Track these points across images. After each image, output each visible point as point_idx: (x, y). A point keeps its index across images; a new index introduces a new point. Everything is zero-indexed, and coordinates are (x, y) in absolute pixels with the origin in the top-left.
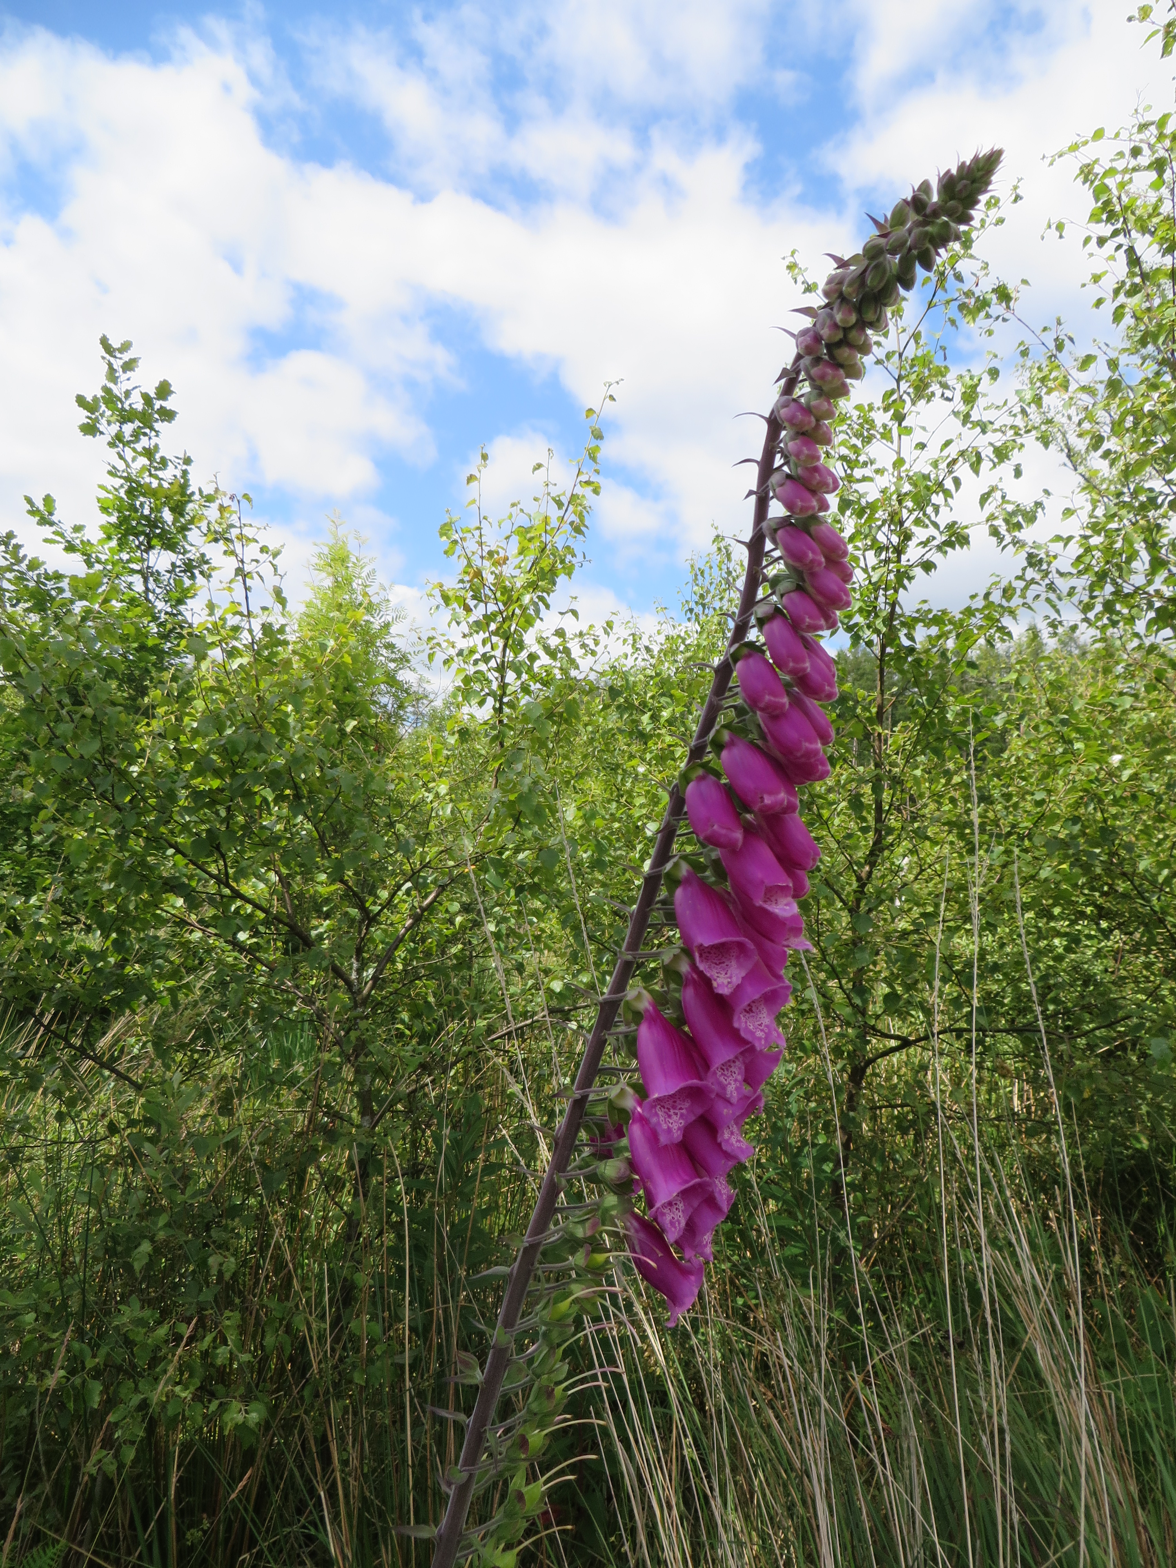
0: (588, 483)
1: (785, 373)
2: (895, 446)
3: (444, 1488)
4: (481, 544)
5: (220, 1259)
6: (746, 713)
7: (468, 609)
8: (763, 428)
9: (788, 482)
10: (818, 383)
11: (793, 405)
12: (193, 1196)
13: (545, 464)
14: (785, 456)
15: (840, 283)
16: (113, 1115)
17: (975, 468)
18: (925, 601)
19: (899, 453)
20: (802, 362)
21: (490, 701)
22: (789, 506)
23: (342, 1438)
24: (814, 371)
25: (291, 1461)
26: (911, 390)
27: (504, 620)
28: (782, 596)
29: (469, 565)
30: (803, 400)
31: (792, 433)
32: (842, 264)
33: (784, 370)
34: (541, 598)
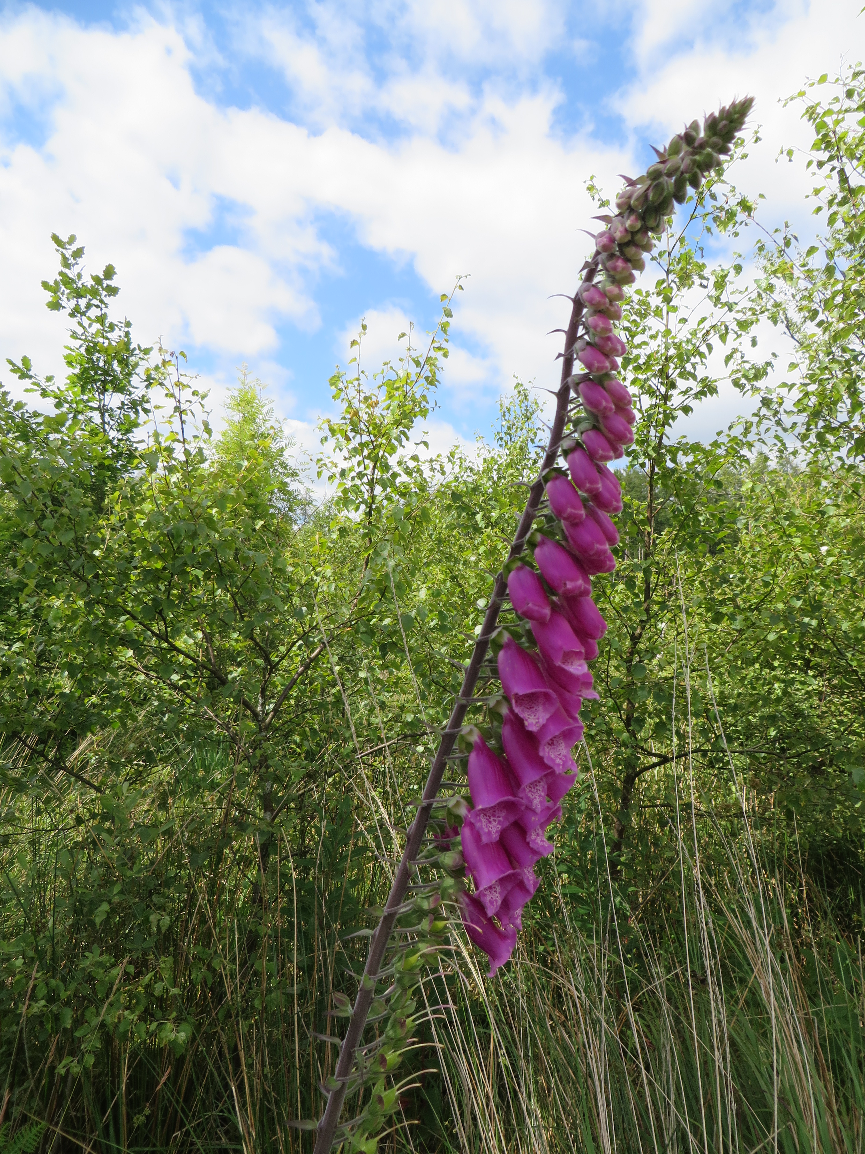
0: (439, 348)
1: (587, 265)
2: (665, 321)
3: (324, 1092)
4: (359, 391)
5: (159, 917)
6: (554, 521)
7: (348, 439)
8: (570, 307)
9: (589, 349)
10: (612, 273)
11: (592, 289)
12: (140, 871)
13: (408, 333)
14: (585, 328)
15: (630, 197)
16: (81, 810)
17: (723, 338)
18: (684, 437)
19: (667, 326)
20: (600, 257)
21: (363, 507)
22: (588, 365)
23: (248, 1049)
24: (609, 264)
25: (211, 1064)
26: (677, 280)
27: (374, 448)
28: (582, 433)
29: (350, 406)
30: (599, 285)
31: (592, 310)
32: (631, 183)
33: (587, 262)
34: (403, 433)
